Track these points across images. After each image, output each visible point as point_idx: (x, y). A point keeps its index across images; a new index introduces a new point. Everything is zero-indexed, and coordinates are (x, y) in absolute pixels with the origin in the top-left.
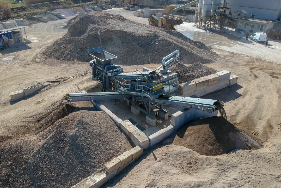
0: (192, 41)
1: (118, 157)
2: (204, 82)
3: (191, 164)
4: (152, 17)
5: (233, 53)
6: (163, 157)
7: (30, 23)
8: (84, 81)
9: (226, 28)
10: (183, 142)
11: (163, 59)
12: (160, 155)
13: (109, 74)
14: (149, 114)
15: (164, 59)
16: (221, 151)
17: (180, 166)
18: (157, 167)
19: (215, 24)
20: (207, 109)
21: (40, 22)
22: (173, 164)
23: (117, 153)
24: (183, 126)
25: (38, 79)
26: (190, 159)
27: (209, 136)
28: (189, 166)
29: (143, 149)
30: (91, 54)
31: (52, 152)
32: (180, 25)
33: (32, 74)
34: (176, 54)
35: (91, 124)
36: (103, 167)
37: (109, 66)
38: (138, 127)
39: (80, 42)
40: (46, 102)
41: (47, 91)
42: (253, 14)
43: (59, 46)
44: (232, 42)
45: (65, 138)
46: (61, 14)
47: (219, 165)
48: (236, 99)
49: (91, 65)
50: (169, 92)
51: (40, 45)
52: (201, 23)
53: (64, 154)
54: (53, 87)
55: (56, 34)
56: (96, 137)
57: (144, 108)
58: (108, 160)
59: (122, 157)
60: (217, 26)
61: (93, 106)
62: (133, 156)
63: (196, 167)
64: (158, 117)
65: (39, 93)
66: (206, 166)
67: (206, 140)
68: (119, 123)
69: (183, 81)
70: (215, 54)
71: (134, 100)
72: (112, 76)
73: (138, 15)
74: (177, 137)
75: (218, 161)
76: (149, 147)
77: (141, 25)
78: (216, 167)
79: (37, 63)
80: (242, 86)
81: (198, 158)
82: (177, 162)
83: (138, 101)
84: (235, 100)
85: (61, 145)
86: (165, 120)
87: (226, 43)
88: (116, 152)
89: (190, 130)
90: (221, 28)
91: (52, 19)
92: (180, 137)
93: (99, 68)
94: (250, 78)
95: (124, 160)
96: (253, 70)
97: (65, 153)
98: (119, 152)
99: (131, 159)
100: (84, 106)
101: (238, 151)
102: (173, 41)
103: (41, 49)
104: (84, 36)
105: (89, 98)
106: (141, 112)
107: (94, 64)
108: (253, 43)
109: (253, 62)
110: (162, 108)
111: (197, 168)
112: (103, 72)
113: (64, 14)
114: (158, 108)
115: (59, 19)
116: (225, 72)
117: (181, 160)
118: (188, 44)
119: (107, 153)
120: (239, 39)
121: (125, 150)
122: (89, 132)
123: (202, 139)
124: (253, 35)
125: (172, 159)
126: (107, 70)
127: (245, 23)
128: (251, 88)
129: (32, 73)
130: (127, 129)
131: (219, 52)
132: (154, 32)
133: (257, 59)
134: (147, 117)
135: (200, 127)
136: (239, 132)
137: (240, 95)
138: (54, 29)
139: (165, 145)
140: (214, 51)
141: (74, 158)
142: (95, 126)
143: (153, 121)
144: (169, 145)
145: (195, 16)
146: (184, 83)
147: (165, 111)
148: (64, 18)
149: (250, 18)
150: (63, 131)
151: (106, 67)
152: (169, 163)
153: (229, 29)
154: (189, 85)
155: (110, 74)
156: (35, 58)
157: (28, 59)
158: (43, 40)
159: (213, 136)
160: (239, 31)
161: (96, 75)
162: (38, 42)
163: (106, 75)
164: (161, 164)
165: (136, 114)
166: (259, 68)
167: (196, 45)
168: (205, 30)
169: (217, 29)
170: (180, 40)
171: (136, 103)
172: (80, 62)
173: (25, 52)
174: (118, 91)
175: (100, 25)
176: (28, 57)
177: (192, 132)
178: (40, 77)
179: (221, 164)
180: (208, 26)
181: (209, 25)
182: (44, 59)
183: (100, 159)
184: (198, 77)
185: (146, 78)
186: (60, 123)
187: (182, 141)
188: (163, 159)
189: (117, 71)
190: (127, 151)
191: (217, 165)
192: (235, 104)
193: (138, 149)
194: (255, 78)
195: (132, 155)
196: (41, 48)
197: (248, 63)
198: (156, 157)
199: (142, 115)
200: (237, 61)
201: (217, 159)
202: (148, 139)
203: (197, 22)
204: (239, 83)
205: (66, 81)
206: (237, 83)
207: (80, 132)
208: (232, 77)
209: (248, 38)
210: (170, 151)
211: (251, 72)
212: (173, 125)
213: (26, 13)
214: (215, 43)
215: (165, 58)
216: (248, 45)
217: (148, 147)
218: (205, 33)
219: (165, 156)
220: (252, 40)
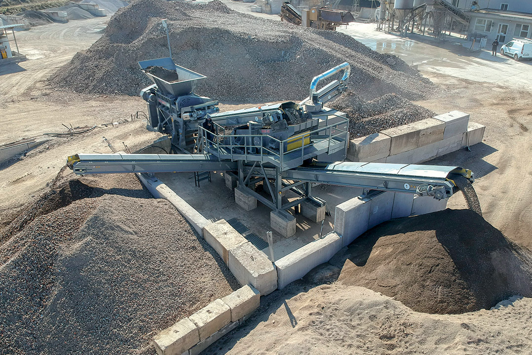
0: (376, 53)
1: (191, 317)
2: (409, 136)
3: (390, 338)
4: (288, 10)
5: (466, 81)
6: (313, 318)
7: (31, 24)
8: (128, 133)
9: (448, 33)
10: (366, 278)
11: (313, 81)
12: (306, 313)
13: (186, 116)
14: (277, 208)
15: (315, 81)
16: (473, 300)
17: (362, 344)
18: (298, 348)
19: (422, 25)
20: (430, 190)
21: (51, 23)
22: (341, 337)
23: (192, 305)
24: (364, 234)
25: (27, 131)
26: (387, 325)
27: (438, 261)
28: (385, 342)
29: (259, 295)
30: (144, 71)
31: (14, 300)
32: (348, 24)
33: (18, 121)
34: (342, 72)
35: (127, 228)
36: (152, 343)
37: (185, 97)
38: (251, 238)
39: (129, 55)
40: (35, 180)
41: (40, 155)
42: (505, 4)
43: (82, 63)
44: (463, 59)
45: (51, 265)
46: (96, 7)
47: (473, 342)
48: (485, 176)
49: (145, 97)
50: (327, 153)
51: (46, 63)
52: (393, 23)
53: (46, 305)
54: (56, 146)
55: (84, 43)
56: (137, 261)
57: (267, 195)
58: (165, 324)
59: (202, 317)
60: (426, 29)
61: (140, 187)
62: (234, 315)
63: (407, 348)
64: (299, 216)
65: (22, 160)
66: (436, 344)
67: (430, 273)
68: (201, 226)
69: (359, 134)
70: (427, 81)
71: (241, 174)
72: (192, 119)
73: (260, 10)
74: (349, 265)
75: (469, 331)
76: (277, 290)
77: (264, 21)
78: (465, 350)
79: (31, 99)
80: (494, 147)
81: (411, 321)
82: (353, 333)
83: (252, 178)
84: (482, 179)
85: (40, 282)
86: (316, 223)
87: (448, 61)
88: (190, 301)
89: (383, 247)
90: (437, 32)
91: (78, 17)
92: (358, 265)
93: (164, 103)
94: (511, 132)
95: (207, 325)
96: (516, 115)
97: (49, 303)
98: (196, 302)
99: (228, 321)
100: (117, 187)
101: (518, 303)
102: (334, 53)
103: (45, 72)
104: (136, 43)
105: (130, 168)
106: (259, 203)
107: (152, 95)
108: (509, 62)
109: (513, 99)
110: (310, 194)
111: (408, 350)
112: (172, 111)
113: (105, 6)
114: (300, 194)
115: (93, 17)
116: (457, 114)
117: (364, 327)
118: (367, 59)
119: (163, 305)
120: (476, 53)
121: (212, 297)
122: (119, 250)
123: (417, 268)
124: (506, 46)
125: (338, 324)
126: (182, 105)
127: (488, 21)
128: (515, 152)
129: (17, 119)
130: (219, 243)
131: (435, 79)
132: (292, 33)
133: (521, 93)
134: (272, 214)
135: (411, 238)
136: (515, 250)
137: (492, 168)
138: (80, 35)
139: (317, 285)
140: (424, 76)
141: (73, 316)
142: (136, 233)
143: (288, 225)
144: (328, 286)
145: (379, 9)
146: (360, 137)
147: (316, 200)
148: (104, 14)
149: (498, 10)
150: (49, 245)
151: (179, 99)
152: (329, 335)
153: (454, 34)
154: (374, 141)
155: (188, 114)
156: (30, 89)
157: (14, 91)
158: (52, 55)
159: (448, 262)
160: (475, 38)
161: (157, 120)
162: (42, 58)
163: (178, 119)
164: (307, 337)
165: (246, 207)
166: (528, 111)
167: (385, 62)
168: (402, 36)
169: (426, 34)
170: (349, 51)
171: (247, 182)
172: (126, 97)
173: (9, 78)
174: (205, 152)
175: (175, 20)
176: (15, 88)
177: (390, 250)
178: (33, 126)
179: (479, 340)
180: (409, 30)
181: (410, 28)
182: (48, 92)
183: (142, 321)
184: (394, 125)
185: (271, 117)
186: (43, 225)
187: (363, 273)
188: (313, 322)
189: (203, 109)
190: (218, 300)
191: (469, 343)
192: (483, 186)
193: (246, 294)
194: (522, 131)
195: (230, 310)
196: (47, 70)
197: (502, 101)
198: (294, 318)
199: (262, 210)
200: (478, 97)
201: (465, 326)
202: (273, 268)
203: (383, 19)
204: (487, 140)
205: (86, 134)
206: (482, 141)
207: (94, 248)
208: (472, 126)
209: (496, 50)
210: (333, 301)
211: (512, 118)
212: (337, 233)
213: (26, 5)
214: (425, 62)
215: (317, 79)
216: (497, 65)
217: (273, 289)
218: (401, 41)
219: (318, 313)
220: (505, 55)
